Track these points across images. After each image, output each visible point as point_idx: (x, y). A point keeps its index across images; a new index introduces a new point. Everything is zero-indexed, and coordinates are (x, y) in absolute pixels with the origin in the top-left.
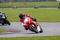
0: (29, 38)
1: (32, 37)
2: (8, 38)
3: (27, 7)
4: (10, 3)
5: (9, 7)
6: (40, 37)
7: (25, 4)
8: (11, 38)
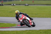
0: (36, 31)
1: (39, 30)
2: (18, 31)
3: (34, 5)
4: (20, 1)
5: (20, 5)
6: (46, 30)
7: (33, 2)
8: (21, 31)
